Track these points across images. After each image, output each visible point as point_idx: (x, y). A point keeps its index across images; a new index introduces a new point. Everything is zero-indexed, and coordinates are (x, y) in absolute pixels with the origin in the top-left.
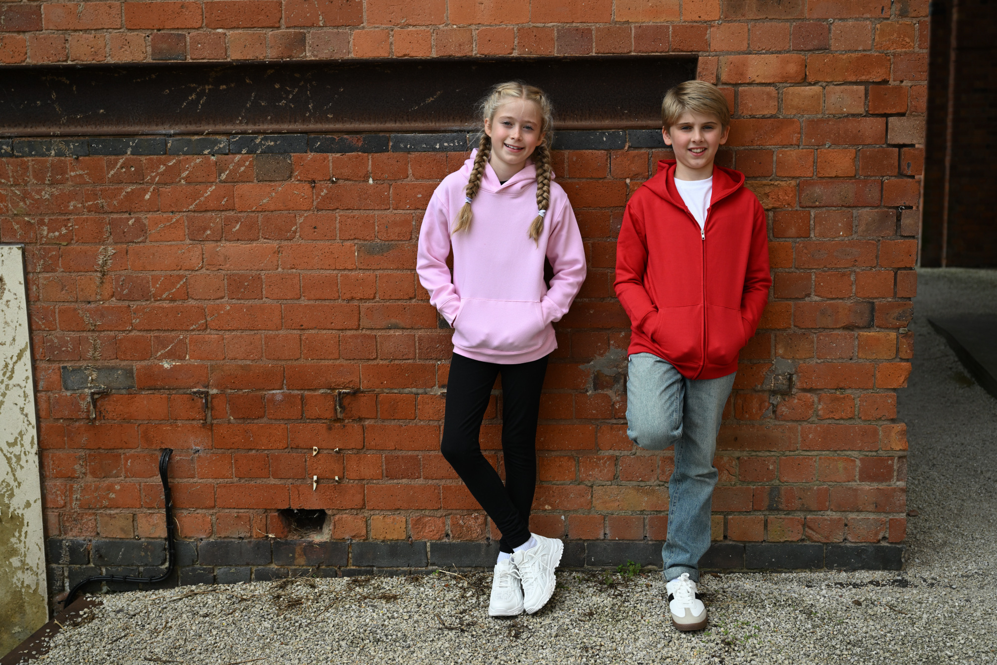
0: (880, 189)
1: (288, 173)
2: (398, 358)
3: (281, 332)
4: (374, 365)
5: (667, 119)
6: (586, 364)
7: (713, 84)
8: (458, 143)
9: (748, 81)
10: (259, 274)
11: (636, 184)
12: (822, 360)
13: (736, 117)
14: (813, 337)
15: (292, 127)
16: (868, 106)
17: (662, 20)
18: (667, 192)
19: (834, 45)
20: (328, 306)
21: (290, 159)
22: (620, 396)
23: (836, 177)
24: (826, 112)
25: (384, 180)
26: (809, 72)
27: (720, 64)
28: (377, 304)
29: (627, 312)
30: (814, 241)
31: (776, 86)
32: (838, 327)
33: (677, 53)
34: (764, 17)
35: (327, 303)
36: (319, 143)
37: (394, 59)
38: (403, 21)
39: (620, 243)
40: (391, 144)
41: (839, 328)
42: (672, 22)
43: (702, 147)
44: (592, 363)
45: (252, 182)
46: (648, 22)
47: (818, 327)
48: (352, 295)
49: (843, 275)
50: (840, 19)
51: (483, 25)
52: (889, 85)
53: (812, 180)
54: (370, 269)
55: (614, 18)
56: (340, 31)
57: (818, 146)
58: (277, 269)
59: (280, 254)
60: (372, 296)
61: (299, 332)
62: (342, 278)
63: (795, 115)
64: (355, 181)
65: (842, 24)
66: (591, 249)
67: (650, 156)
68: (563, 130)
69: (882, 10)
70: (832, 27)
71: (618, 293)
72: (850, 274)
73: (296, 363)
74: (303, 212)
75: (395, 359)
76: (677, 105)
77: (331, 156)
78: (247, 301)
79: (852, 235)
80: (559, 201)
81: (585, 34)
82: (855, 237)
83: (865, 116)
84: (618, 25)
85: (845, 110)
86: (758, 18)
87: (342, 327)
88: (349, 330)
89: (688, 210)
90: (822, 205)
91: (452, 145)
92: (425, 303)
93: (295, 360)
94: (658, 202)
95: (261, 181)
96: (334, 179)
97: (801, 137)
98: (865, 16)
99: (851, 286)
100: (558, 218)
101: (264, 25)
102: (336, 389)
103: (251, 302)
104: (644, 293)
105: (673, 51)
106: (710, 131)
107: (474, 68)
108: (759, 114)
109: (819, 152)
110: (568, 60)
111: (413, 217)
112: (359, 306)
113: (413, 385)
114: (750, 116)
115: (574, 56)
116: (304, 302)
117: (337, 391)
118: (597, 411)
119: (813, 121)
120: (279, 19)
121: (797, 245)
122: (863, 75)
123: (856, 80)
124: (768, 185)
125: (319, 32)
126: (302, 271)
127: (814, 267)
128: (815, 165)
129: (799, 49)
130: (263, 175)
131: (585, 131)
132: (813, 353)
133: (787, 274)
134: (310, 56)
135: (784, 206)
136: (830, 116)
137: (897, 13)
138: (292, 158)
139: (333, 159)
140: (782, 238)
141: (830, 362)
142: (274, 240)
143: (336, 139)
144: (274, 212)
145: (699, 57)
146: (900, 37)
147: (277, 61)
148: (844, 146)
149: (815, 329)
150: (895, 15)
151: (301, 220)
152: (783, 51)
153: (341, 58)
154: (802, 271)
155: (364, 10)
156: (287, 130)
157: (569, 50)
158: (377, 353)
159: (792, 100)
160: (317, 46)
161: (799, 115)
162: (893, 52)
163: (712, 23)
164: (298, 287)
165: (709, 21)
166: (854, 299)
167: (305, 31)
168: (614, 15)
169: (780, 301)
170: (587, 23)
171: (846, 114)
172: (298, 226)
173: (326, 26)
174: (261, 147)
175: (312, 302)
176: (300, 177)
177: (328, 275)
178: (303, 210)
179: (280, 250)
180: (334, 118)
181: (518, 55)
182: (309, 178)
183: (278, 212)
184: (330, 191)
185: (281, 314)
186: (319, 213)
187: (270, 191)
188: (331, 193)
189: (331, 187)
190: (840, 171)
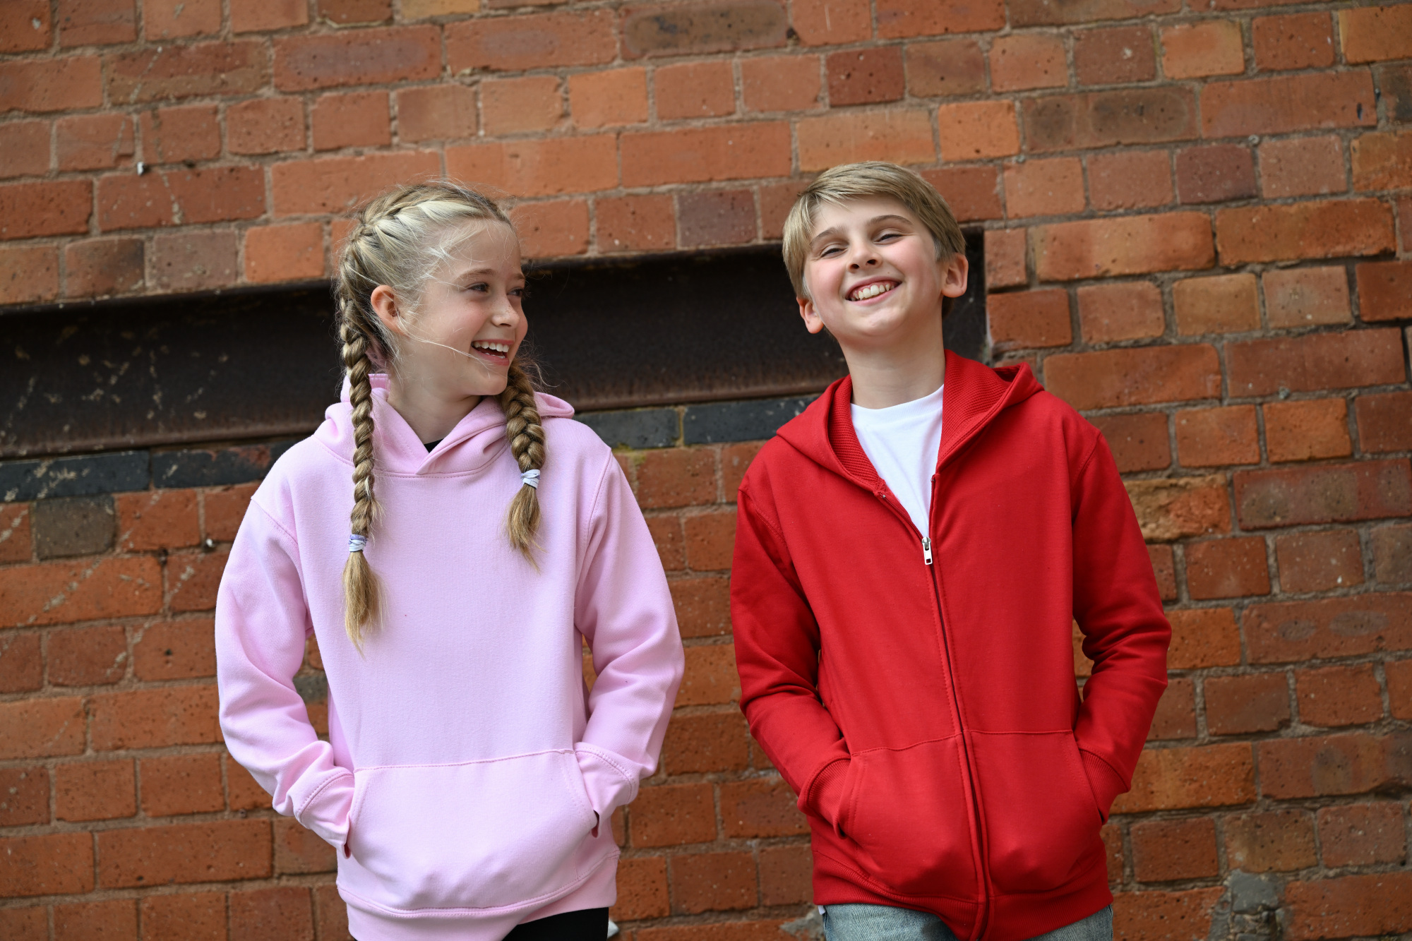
1: (107, 537)
3: (95, 897)
6: (797, 920)
9: (1094, 273)
10: (43, 767)
12: (1338, 870)
13: (1077, 349)
14: (1310, 819)
16: (1358, 308)
19: (1268, 188)
20: (200, 827)
21: (112, 507)
23: (1312, 460)
24: (1271, 325)
26: (1223, 246)
27: (1030, 242)
30: (1282, 601)
31: (1154, 279)
32: (1363, 789)
34: (1113, 141)
35: (198, 821)
36: (174, 468)
38: (351, 203)
41: (1365, 795)
42: (920, 166)
44: (811, 916)
45: (27, 561)
47: (1317, 794)
48: (255, 798)
49: (1358, 672)
50: (1273, 135)
51: (521, 199)
52: (1395, 263)
55: (797, 167)
56: (218, 231)
57: (1263, 396)
58: (83, 751)
59: (90, 718)
61: (134, 894)
63: (1203, 336)
65: (1279, 144)
69: (1359, 110)
70: (1260, 153)
72: (1373, 669)
74: (141, 620)
77: (202, 494)
78: (15, 830)
79: (1363, 582)
81: (739, 201)
82: (1372, 585)
83: (1354, 328)
84: (806, 181)
85: (1309, 317)
86: (1100, 144)
87: (233, 876)
88: (251, 879)
90: (1288, 521)
95: (46, 558)
96: (209, 542)
97: (1223, 380)
98: (1324, 125)
99: (1378, 695)
100: (593, 508)
101: (55, 230)
103: (24, 832)
108: (1126, 338)
109: (1266, 410)
110: (708, 259)
112: (271, 824)
114: (1108, 343)
115: (719, 249)
119: (1244, 345)
120: (85, 217)
121: (1245, 612)
122: (1338, 243)
123: (1326, 254)
124: (1165, 488)
125: (173, 236)
126: (141, 752)
127: (1290, 659)
128: (1262, 437)
129: (1195, 201)
130: (52, 545)
131: (754, 402)
132: (1315, 854)
133: (1230, 678)
134: (155, 288)
135: (1207, 530)
136: (1280, 332)
137: (1391, 114)
138: (116, 504)
139: (205, 499)
140: (1210, 600)
141: (1356, 873)
142: (75, 686)
143: (210, 456)
144: (76, 626)
145: (987, 234)
146: (1404, 163)
147: (82, 303)
148: (1318, 393)
149: (1314, 799)
150: (1388, 119)
151: (138, 638)
152: (1161, 208)
153: (220, 287)
154: (1264, 670)
155: (267, 187)
156: (104, 445)
157: (707, 237)
158: (315, 929)
159: (1193, 305)
160: (169, 264)
161: (1213, 336)
162: (1395, 194)
163: (1006, 162)
164: (131, 788)
165: (999, 158)
166: (1389, 724)
167: (142, 237)
168: (797, 160)
169: (1223, 741)
170: (743, 179)
171: (1313, 327)
172: (130, 650)
173: (187, 224)
174: (48, 485)
175: (164, 822)
176: (134, 543)
177: (198, 757)
178: (141, 616)
179: (89, 709)
180: (207, 417)
181: (600, 253)
182: (154, 545)
183: (86, 624)
184: (201, 570)
185: (94, 854)
186: (177, 620)
187: (67, 580)
188: (202, 573)
189: (202, 561)
190: (1317, 447)
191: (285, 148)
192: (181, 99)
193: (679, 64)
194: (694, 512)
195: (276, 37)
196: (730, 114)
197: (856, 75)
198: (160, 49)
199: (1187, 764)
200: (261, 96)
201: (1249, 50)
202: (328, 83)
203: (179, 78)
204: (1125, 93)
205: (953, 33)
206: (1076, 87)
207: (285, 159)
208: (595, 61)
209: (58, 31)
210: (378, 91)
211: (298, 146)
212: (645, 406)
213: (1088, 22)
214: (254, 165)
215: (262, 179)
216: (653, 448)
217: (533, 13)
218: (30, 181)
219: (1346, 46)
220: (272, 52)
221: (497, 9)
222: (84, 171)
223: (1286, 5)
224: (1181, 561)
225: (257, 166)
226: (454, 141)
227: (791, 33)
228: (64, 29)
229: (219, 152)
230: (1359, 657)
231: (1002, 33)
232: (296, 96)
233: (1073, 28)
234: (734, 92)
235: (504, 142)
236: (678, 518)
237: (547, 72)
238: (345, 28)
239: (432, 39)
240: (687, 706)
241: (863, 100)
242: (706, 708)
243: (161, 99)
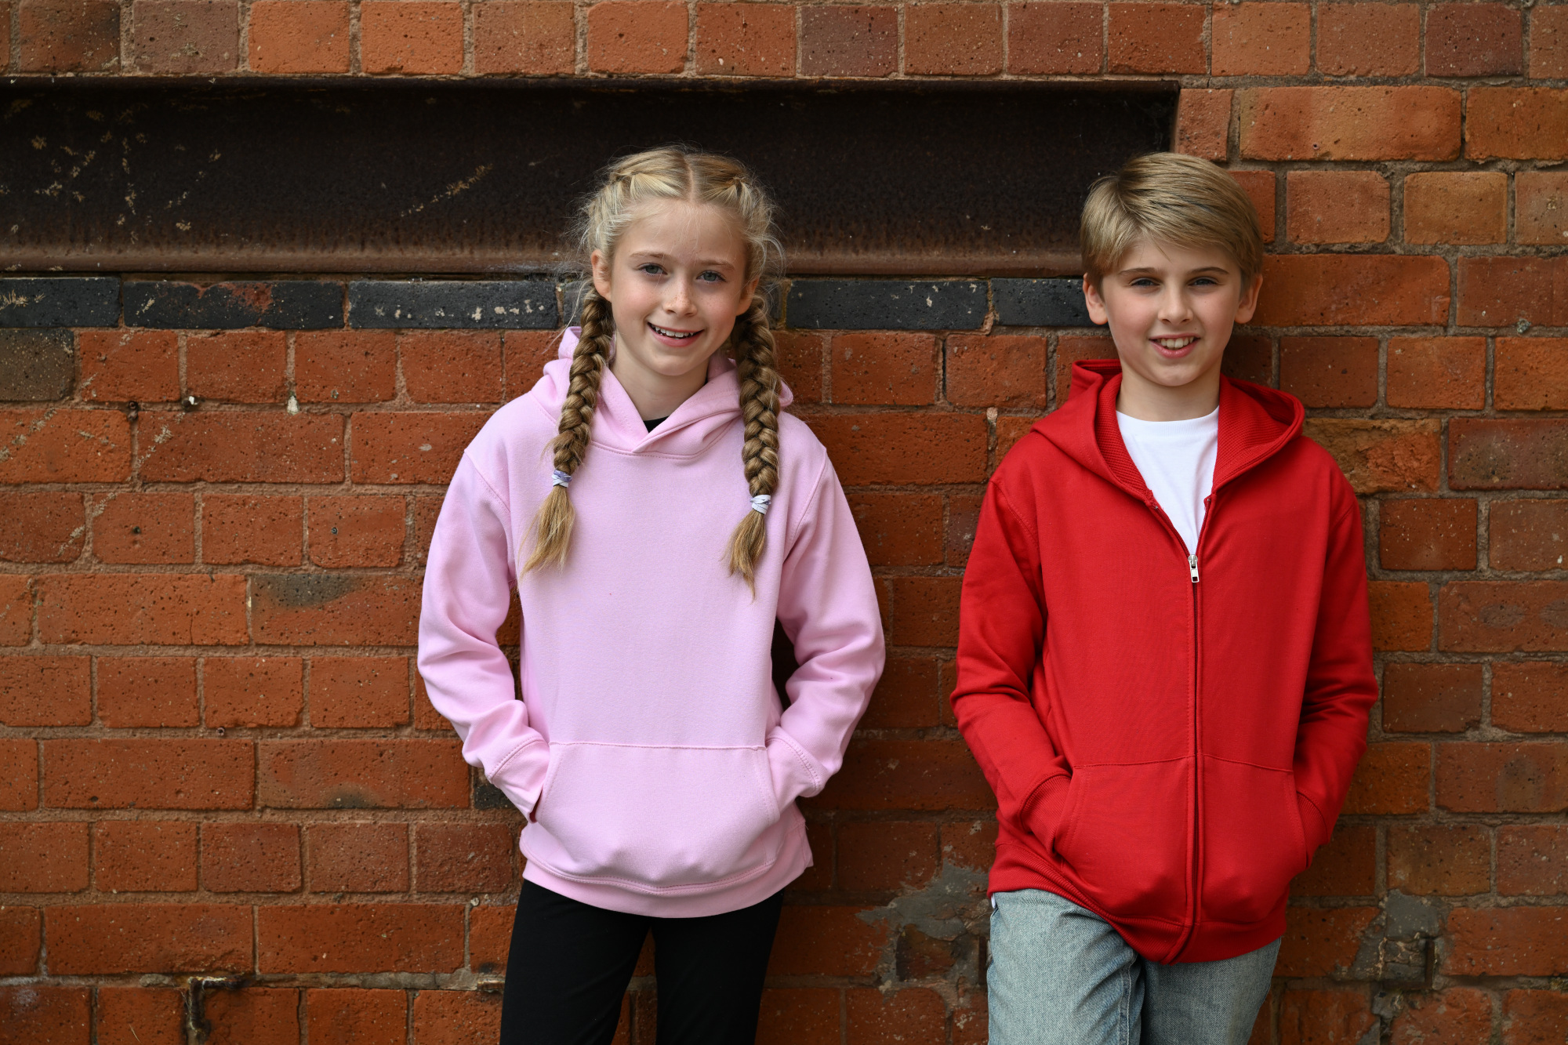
1: (64, 382)
2: (360, 889)
3: (36, 816)
4: (294, 909)
5: (1094, 257)
6: (877, 909)
7: (1217, 162)
8: (534, 306)
9: (1310, 155)
11: (1015, 422)
12: (1512, 900)
13: (1279, 249)
14: (1488, 837)
15: (78, 255)
18: (1097, 451)
19: (1536, 64)
20: (168, 744)
21: (71, 344)
22: (968, 996)
23: (1546, 411)
24: (1519, 240)
25: (329, 405)
26: (1472, 135)
27: (1237, 107)
28: (304, 740)
29: (987, 776)
30: (1488, 579)
31: (1384, 169)
32: (1553, 810)
33: (1122, 78)
35: (166, 736)
36: (151, 302)
37: (362, 80)
39: (971, 585)
40: (349, 307)
41: (1556, 814)
43: (1189, 332)
44: (893, 905)
47: (1500, 810)
48: (237, 715)
53: (1483, 417)
54: (288, 645)
57: (1496, 327)
58: (29, 642)
59: (38, 602)
60: (291, 719)
61: (86, 816)
62: (208, 669)
63: (1435, 246)
64: (251, 405)
65: (1556, 10)
66: (891, 595)
67: (1051, 348)
68: (817, 276)
70: (1530, 17)
71: (962, 721)
73: (75, 902)
74: (103, 488)
75: (353, 893)
76: (1120, 223)
77: (184, 338)
80: (804, 469)
81: (880, 22)
85: (1566, 234)
87: (207, 804)
88: (227, 810)
89: (1155, 501)
90: (1507, 483)
91: (516, 311)
92: (437, 740)
93: (74, 894)
94: (1073, 478)
96: (192, 399)
97: (1451, 303)
100: (803, 515)
102: (188, 974)
104: (1033, 723)
105: (1112, 73)
106: (1208, 292)
107: (577, 105)
108: (1340, 242)
109: (1499, 345)
110: (833, 92)
111: (408, 504)
112: (255, 746)
113: (401, 964)
114: (1317, 246)
115: (848, 82)
116: (101, 732)
117: (189, 980)
118: (906, 1036)
119: (1483, 261)
121: (1444, 589)
124: (1366, 430)
125: (158, 3)
126: (99, 648)
127: (1490, 650)
128: (1489, 378)
129: (1445, 73)
131: (876, 281)
132: (1489, 879)
133: (1416, 666)
134: (132, 69)
135: (1409, 486)
138: (77, 340)
139: (188, 345)
140: (1403, 571)
141: (1534, 904)
142: (20, 562)
143: (197, 291)
144: (23, 488)
145: (1183, 90)
147: (39, 78)
148: (1563, 330)
149: (1495, 815)
151: (99, 510)
152: (1403, 79)
153: (216, 73)
154: (1456, 659)
156: (63, 263)
157: (835, 66)
158: (302, 874)
159: (1427, 206)
160: (152, 39)
161: (1447, 246)
163: (1217, 2)
164: (86, 692)
169: (1397, 738)
172: (89, 526)
175: (124, 734)
176: (96, 393)
177: (170, 660)
178: (104, 483)
179: (37, 591)
180: (193, 229)
181: (699, 73)
182: (123, 396)
183: (35, 487)
184: (181, 433)
185: (38, 766)
186: (147, 492)
187: (13, 431)
188: (181, 437)
189: (182, 422)
190: (1555, 396)
224: (1375, 520)
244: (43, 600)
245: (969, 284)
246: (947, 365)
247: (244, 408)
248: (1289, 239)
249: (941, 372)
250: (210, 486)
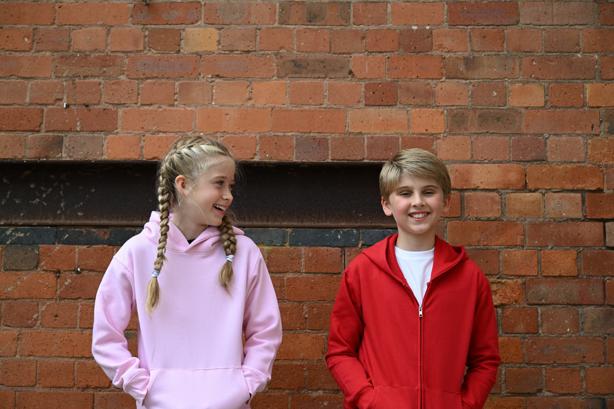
0: (602, 288)
1: (35, 263)
9: (472, 187)
16: (586, 212)
17: (392, 132)
18: (386, 262)
19: (550, 157)
20: (62, 394)
21: (38, 250)
23: (560, 276)
24: (547, 216)
26: (529, 180)
28: (112, 393)
30: (542, 337)
31: (498, 192)
34: (486, 131)
35: (62, 391)
36: (67, 236)
37: (144, 161)
38: (154, 128)
42: (401, 134)
43: (424, 211)
46: (380, 133)
48: (88, 383)
49: (573, 371)
50: (555, 135)
51: (228, 133)
52: (603, 194)
55: (348, 130)
56: (96, 135)
57: (541, 247)
58: (15, 356)
59: (20, 341)
60: (107, 385)
62: (79, 366)
63: (518, 219)
64: (99, 272)
65: (557, 139)
68: (300, 228)
69: (592, 127)
70: (548, 141)
72: (580, 370)
74: (46, 301)
77: (78, 248)
79: (579, 332)
80: (252, 254)
81: (322, 143)
82: (582, 333)
83: (583, 221)
84: (352, 136)
85: (564, 214)
86: (480, 132)
90: (548, 302)
95: (7, 270)
96: (79, 269)
97: (524, 238)
98: (577, 132)
99: (581, 381)
100: (253, 272)
101: (26, 128)
106: (431, 196)
108: (484, 216)
109: (542, 253)
110: (306, 166)
112: (94, 395)
114: (476, 218)
115: (311, 162)
119: (535, 224)
120: (39, 124)
121: (526, 340)
122: (579, 184)
123: (573, 188)
124: (496, 283)
125: (76, 136)
126: (40, 358)
127: (544, 363)
128: (539, 265)
129: (519, 160)
130: (10, 264)
131: (320, 230)
133: (518, 368)
134: (66, 157)
135: (512, 303)
136: (551, 220)
137: (606, 130)
138: (40, 249)
139: (79, 251)
140: (511, 333)
142: (14, 327)
143: (83, 232)
144: (17, 300)
146: (610, 151)
147: (34, 161)
148: (565, 247)
150: (605, 132)
151: (44, 308)
152: (504, 162)
153: (94, 159)
154: (532, 366)
155: (119, 118)
156: (37, 223)
157: (307, 157)
159: (514, 205)
160: (73, 148)
161: (522, 219)
162: (605, 164)
163: (438, 136)
164: (34, 374)
165: (435, 134)
166: (585, 395)
167: (63, 135)
168: (349, 127)
169: (512, 396)
170: (324, 133)
171: (565, 219)
172: (40, 313)
173: (83, 131)
174: (11, 238)
175: (47, 390)
176: (46, 267)
177: (65, 363)
178: (46, 299)
179: (19, 337)
180: (83, 215)
181: (260, 159)
182: (55, 268)
183: (22, 300)
184: (74, 281)
185: (15, 401)
186: (61, 302)
187: (15, 280)
188: (75, 283)
189: (75, 277)
190: (563, 271)
191: (128, 102)
192: (85, 77)
193: (301, 81)
194: (291, 275)
195: (129, 54)
196: (321, 105)
197: (377, 93)
198: (78, 55)
199: (495, 405)
200: (120, 79)
201: (547, 97)
202: (150, 76)
203: (85, 68)
204: (492, 111)
205: (420, 78)
206: (471, 106)
207: (128, 107)
208: (265, 77)
209: (35, 43)
210: (170, 81)
211: (134, 102)
212: (274, 227)
213: (480, 79)
214: (114, 108)
215: (117, 114)
216: (275, 246)
217: (240, 54)
218: (17, 107)
219: (589, 99)
220: (127, 60)
221: (225, 51)
222: (40, 104)
223: (564, 79)
224: (500, 315)
225: (115, 109)
226: (201, 106)
227: (351, 72)
228: (38, 43)
229: (100, 101)
230: (574, 364)
231: (441, 80)
232: (135, 80)
233: (472, 81)
234: (324, 95)
235: (223, 108)
236: (283, 277)
237: (244, 80)
238: (159, 53)
239: (196, 61)
240: (280, 359)
241: (379, 104)
242: (288, 361)
243: (77, 76)
244: (21, 341)
245: (353, 231)
246: (346, 259)
247: (97, 273)
248: (466, 216)
249: (343, 261)
250: (83, 300)
